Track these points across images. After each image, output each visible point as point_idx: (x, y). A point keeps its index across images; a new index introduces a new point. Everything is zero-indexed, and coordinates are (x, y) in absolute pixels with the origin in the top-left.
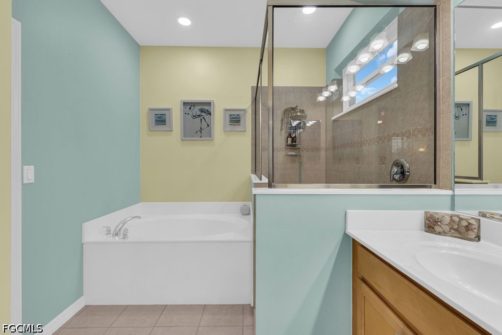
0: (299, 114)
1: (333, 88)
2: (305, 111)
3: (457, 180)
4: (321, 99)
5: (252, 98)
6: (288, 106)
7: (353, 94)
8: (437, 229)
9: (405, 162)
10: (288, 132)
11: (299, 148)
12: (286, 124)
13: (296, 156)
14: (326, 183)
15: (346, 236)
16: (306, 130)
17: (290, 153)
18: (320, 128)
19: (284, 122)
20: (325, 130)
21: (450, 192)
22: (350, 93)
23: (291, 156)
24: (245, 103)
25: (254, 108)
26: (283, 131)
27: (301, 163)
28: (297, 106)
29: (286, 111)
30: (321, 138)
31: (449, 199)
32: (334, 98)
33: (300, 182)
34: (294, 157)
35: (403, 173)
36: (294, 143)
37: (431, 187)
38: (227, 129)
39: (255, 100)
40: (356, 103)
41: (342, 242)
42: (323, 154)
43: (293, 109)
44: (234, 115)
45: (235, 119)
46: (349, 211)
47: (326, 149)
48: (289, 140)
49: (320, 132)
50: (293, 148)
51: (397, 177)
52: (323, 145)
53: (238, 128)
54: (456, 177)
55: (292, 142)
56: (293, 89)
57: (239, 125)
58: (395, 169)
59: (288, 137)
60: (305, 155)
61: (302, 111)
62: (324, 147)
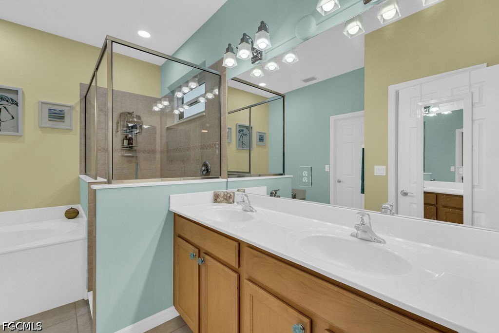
0: (135, 120)
1: (166, 103)
2: (142, 117)
3: (230, 173)
4: (156, 109)
5: (81, 95)
6: (124, 110)
7: (182, 110)
8: (218, 200)
9: (208, 164)
10: (124, 134)
11: (136, 150)
12: (121, 127)
13: (133, 157)
14: (161, 178)
15: (170, 212)
16: (143, 134)
17: (126, 154)
18: (156, 133)
19: (119, 124)
20: (160, 135)
21: (225, 180)
22: (179, 109)
23: (128, 157)
24: (71, 99)
25: (83, 106)
26: (119, 133)
27: (137, 164)
28: (133, 112)
29: (122, 115)
30: (157, 142)
31: (225, 184)
32: (168, 110)
33: (137, 178)
34: (131, 158)
35: (207, 170)
36: (131, 145)
37: (218, 178)
38: (43, 125)
39: (85, 98)
40: (184, 117)
41: (167, 216)
42: (158, 156)
43: (129, 113)
44: (55, 110)
45: (57, 115)
46: (171, 195)
47: (161, 151)
48: (126, 142)
49: (156, 137)
50: (130, 150)
51: (204, 172)
52: (158, 148)
53: (60, 125)
54: (228, 172)
55: (129, 144)
56: (130, 95)
57: (64, 122)
58: (204, 168)
59: (124, 140)
60: (141, 156)
61: (139, 117)
62: (160, 150)
